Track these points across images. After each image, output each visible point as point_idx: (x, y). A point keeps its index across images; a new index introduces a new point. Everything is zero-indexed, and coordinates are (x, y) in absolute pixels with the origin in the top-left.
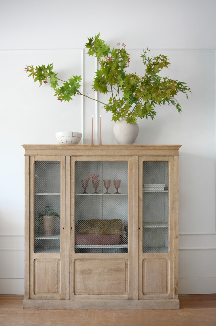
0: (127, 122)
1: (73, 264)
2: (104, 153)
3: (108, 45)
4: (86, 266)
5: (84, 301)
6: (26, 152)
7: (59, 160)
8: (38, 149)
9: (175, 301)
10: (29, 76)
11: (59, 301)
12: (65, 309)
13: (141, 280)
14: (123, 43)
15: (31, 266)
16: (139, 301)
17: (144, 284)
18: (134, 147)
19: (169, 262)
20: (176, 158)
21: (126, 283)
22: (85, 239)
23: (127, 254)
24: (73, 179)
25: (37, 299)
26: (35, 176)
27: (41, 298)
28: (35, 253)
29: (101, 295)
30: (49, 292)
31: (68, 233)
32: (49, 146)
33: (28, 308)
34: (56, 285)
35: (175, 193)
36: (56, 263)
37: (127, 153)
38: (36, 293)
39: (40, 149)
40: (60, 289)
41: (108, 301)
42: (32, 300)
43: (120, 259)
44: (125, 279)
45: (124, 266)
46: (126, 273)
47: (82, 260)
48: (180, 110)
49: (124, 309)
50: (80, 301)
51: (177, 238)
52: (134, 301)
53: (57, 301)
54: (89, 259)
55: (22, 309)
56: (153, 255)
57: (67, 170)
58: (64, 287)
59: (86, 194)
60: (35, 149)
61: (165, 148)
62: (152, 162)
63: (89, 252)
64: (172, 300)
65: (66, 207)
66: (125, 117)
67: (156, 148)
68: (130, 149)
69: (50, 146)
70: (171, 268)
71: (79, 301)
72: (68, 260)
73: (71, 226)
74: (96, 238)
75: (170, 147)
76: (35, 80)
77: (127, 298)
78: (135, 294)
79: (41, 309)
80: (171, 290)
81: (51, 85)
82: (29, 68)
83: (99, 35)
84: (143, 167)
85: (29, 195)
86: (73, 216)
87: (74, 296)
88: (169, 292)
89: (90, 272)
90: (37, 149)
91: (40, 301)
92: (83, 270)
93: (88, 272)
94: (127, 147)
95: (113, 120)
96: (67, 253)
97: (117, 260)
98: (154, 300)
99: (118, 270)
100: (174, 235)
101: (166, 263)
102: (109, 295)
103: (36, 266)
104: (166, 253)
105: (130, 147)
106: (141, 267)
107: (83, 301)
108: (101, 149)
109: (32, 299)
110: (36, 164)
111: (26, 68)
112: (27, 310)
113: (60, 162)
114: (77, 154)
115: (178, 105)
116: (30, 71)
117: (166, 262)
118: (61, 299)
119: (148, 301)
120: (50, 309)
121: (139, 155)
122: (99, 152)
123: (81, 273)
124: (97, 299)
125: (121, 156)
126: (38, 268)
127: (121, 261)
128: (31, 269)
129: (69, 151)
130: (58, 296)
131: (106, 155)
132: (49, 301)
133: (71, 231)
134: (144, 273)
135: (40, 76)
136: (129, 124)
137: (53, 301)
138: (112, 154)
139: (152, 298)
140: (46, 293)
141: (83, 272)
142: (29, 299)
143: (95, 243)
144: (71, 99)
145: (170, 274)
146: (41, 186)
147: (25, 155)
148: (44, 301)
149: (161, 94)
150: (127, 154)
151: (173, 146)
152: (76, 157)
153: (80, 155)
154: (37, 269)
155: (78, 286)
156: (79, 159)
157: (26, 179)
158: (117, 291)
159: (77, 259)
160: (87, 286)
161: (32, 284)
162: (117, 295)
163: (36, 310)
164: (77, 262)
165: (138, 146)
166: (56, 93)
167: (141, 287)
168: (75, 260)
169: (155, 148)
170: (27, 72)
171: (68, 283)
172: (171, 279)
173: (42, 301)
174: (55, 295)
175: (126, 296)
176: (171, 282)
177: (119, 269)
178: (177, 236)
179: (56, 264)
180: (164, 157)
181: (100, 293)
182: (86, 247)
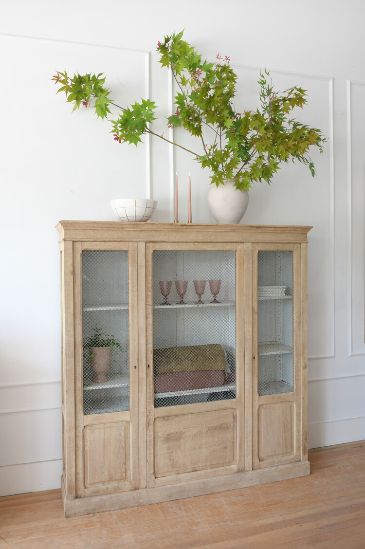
0: (235, 188)
1: (151, 427)
2: (200, 237)
3: (198, 54)
4: (173, 427)
5: (171, 486)
6: (66, 233)
7: (125, 249)
8: (88, 228)
9: (304, 465)
10: (58, 91)
11: (128, 493)
12: (140, 505)
13: (256, 438)
14: (226, 57)
15: (78, 438)
16: (254, 472)
17: (260, 445)
18: (247, 228)
19: (295, 405)
20: (303, 245)
21: (235, 447)
22: (171, 382)
23: (235, 399)
24: (151, 282)
25: (91, 496)
26: (83, 277)
27: (97, 493)
28: (85, 416)
29: (197, 472)
30: (111, 480)
31: (143, 375)
32: (110, 224)
33: (75, 515)
34: (124, 466)
35: (303, 300)
36: (124, 427)
37: (235, 237)
38: (87, 486)
39: (93, 228)
40: (131, 473)
41: (209, 479)
42: (81, 499)
43: (226, 409)
44: (233, 440)
45: (231, 420)
46: (235, 430)
47: (165, 418)
48: (313, 173)
49: (233, 488)
50: (165, 487)
51: (306, 368)
52: (247, 473)
53: (125, 493)
54: (177, 416)
55: (64, 518)
56: (273, 397)
57: (140, 266)
58: (137, 467)
59: (168, 307)
60: (84, 228)
61: (289, 230)
62: (270, 251)
63: (177, 403)
64: (300, 463)
65: (139, 331)
66: (230, 178)
67: (278, 231)
68: (240, 231)
69: (112, 224)
70: (298, 414)
71: (162, 487)
72: (143, 420)
73: (148, 362)
74: (188, 378)
75: (297, 230)
76: (69, 100)
77: (235, 470)
78: (248, 462)
79: (99, 512)
80: (298, 449)
81: (97, 111)
82: (60, 75)
83: (181, 34)
84: (258, 259)
85: (73, 313)
86: (151, 344)
87: (154, 481)
88: (295, 451)
89: (179, 437)
90: (86, 228)
91: (96, 499)
92: (168, 435)
93: (177, 436)
94: (236, 228)
95: (212, 182)
96: (142, 409)
97: (220, 411)
98: (275, 467)
99: (222, 428)
100: (301, 364)
101: (291, 408)
102: (209, 470)
103: (88, 437)
104: (291, 393)
105: (241, 228)
106: (257, 418)
107: (169, 486)
108: (195, 230)
109: (81, 497)
110: (84, 255)
111: (55, 76)
112: (75, 518)
113: (126, 252)
114: (156, 239)
115: (311, 165)
116: (63, 82)
117: (291, 406)
118: (132, 489)
119: (267, 469)
120: (114, 510)
121: (253, 241)
122: (193, 236)
123: (165, 440)
124: (192, 478)
125: (226, 242)
126: (90, 441)
127: (225, 413)
128: (79, 444)
129: (143, 232)
130: (127, 485)
131: (204, 241)
132: (113, 495)
133: (148, 371)
134: (260, 427)
135: (78, 92)
136: (238, 190)
137: (120, 494)
138: (212, 238)
139: (272, 465)
140: (106, 483)
141: (168, 438)
142: (76, 498)
143: (186, 386)
144: (140, 141)
145: (297, 424)
146: (95, 295)
147: (65, 240)
148: (104, 497)
149: (292, 147)
150: (236, 239)
151: (301, 228)
152: (154, 244)
153: (162, 240)
154: (89, 443)
155: (161, 461)
156: (159, 247)
157: (66, 283)
158: (221, 462)
159: (157, 418)
160: (175, 460)
161: (80, 471)
162: (221, 468)
163: (91, 515)
164: (157, 422)
165: (252, 227)
166: (114, 129)
167: (257, 450)
168: (155, 419)
169: (275, 230)
170: (56, 82)
171: (144, 460)
172: (298, 431)
173: (99, 497)
174: (121, 484)
175: (234, 467)
176: (298, 436)
177: (224, 426)
178: (306, 366)
179: (123, 430)
180: (287, 244)
181: (195, 469)
182: (173, 396)
